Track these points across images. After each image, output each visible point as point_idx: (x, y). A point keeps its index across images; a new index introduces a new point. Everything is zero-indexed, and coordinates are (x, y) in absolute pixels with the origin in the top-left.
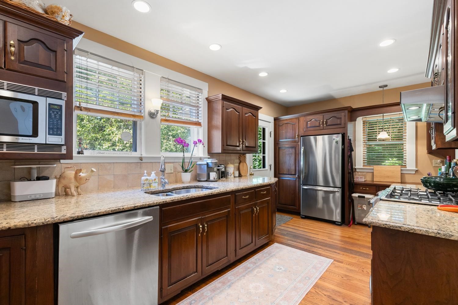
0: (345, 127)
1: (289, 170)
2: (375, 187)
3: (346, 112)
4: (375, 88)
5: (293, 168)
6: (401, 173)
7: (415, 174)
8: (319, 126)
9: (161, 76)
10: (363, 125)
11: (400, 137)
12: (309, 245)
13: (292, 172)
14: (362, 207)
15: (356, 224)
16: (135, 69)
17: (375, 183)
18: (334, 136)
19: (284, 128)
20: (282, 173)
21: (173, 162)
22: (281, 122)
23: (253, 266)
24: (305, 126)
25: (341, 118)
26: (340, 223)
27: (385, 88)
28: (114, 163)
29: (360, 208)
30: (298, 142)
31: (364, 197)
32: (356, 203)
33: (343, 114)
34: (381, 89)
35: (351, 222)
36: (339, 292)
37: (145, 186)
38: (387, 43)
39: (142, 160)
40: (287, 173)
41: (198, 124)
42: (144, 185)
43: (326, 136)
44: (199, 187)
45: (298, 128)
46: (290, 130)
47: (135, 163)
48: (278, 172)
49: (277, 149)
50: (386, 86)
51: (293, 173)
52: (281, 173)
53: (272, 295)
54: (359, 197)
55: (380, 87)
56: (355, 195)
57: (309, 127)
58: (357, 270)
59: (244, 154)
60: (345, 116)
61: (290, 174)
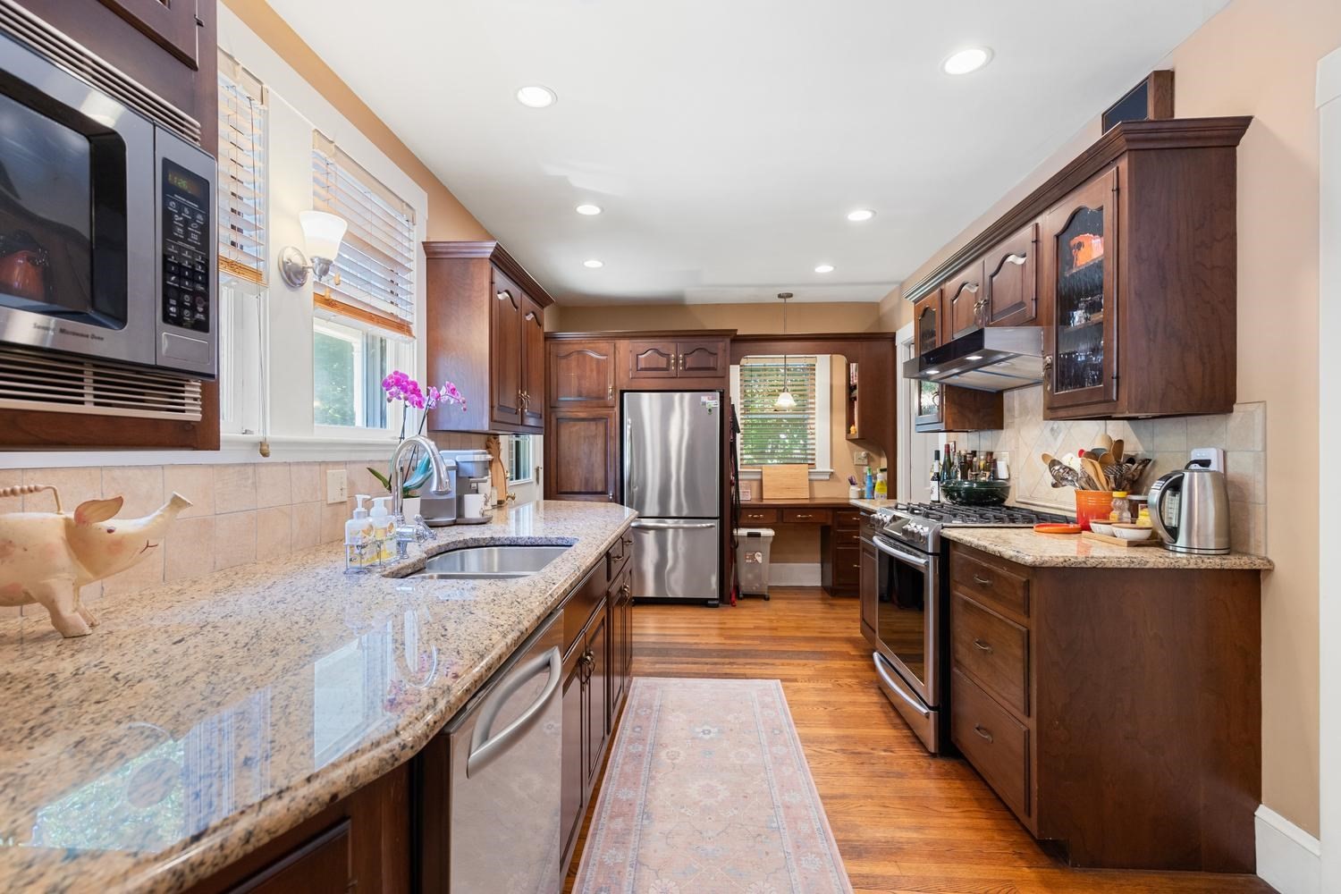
0: (725, 377)
1: (587, 481)
2: (775, 511)
3: (728, 341)
4: (771, 296)
5: (599, 475)
6: (810, 480)
7: (828, 480)
8: (666, 369)
9: (315, 127)
10: (741, 375)
11: (804, 405)
12: (707, 664)
13: (596, 486)
14: (753, 557)
15: (741, 599)
16: (238, 69)
17: (765, 502)
18: (705, 398)
19: (574, 364)
20: (569, 490)
21: (346, 463)
22: (565, 347)
23: (645, 745)
24: (631, 365)
25: (716, 354)
26: (716, 602)
27: (788, 300)
28: (163, 467)
29: (750, 561)
30: (613, 407)
31: (758, 535)
32: (741, 550)
33: (721, 345)
34: (782, 300)
35: (733, 595)
36: (847, 737)
37: (368, 556)
38: (860, 215)
39: (265, 455)
40: (583, 490)
41: (402, 327)
42: (363, 551)
43: (687, 395)
44: (482, 543)
45: (613, 367)
46: (592, 370)
47: (237, 468)
48: (554, 485)
49: (554, 422)
50: (790, 295)
51: (600, 489)
52: (563, 490)
53: (755, 793)
54: (750, 535)
55: (780, 296)
56: (743, 532)
57: (642, 369)
58: (830, 686)
59: (496, 436)
60: (725, 351)
61: (590, 491)
